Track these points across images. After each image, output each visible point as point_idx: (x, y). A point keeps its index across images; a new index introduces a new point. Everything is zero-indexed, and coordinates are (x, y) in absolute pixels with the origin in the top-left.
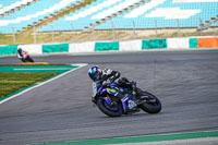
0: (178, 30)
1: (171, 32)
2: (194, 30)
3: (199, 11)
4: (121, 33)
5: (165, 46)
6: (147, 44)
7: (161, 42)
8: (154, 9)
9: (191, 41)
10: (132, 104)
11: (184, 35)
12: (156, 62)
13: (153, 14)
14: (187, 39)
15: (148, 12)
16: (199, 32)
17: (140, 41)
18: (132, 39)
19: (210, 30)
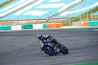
0: (38, 21)
1: (35, 21)
2: (45, 21)
3: (47, 12)
4: (12, 22)
5: (32, 28)
6: (24, 27)
7: (30, 26)
8: (27, 11)
9: (44, 26)
10: (58, 50)
11: (41, 23)
12: (28, 35)
13: (27, 14)
14: (42, 25)
15: (24, 12)
16: (47, 21)
17: (21, 26)
18: (17, 25)
19: (52, 20)
